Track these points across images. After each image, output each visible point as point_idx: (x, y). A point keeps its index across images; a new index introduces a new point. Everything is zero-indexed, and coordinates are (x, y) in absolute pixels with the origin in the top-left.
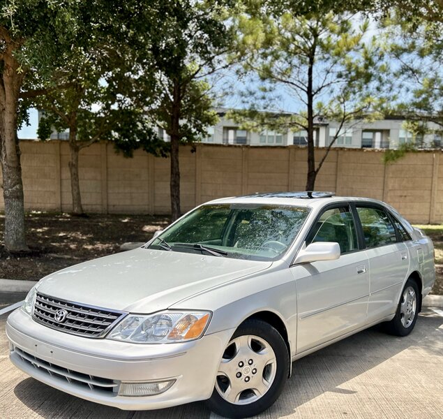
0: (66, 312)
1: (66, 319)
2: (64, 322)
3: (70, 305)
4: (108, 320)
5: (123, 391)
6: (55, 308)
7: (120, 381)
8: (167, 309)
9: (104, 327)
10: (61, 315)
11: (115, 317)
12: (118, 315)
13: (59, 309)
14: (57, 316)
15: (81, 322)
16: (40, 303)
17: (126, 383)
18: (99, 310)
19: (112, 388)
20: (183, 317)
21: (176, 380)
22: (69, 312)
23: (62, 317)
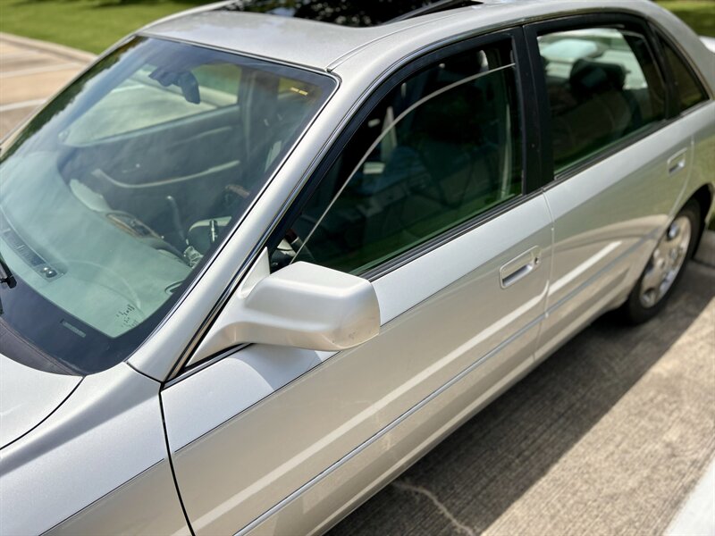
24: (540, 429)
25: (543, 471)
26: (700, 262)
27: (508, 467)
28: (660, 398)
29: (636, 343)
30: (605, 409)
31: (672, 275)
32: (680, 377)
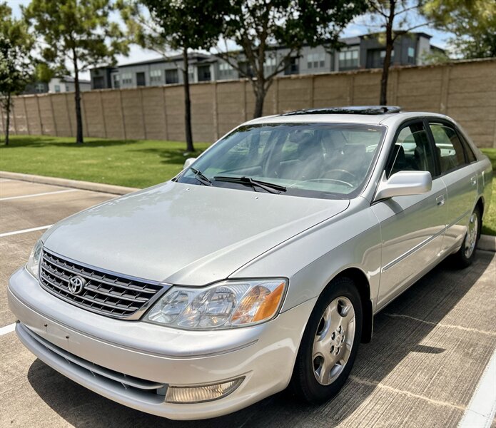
0: (84, 280)
1: (84, 290)
2: (81, 294)
3: (87, 270)
4: (143, 295)
5: (171, 395)
6: (68, 274)
7: (167, 385)
8: (227, 279)
9: (139, 305)
10: (77, 285)
11: (152, 291)
12: (158, 288)
13: (74, 275)
14: (71, 285)
15: (106, 296)
16: (48, 264)
17: (176, 387)
18: (130, 281)
19: (155, 390)
20: (250, 289)
21: (244, 378)
22: (87, 280)
23: (78, 288)
24: (442, 299)
25: (452, 307)
26: (480, 249)
27: (436, 307)
28: (487, 287)
29: (466, 274)
30: (466, 292)
31: (473, 244)
32: (491, 281)
